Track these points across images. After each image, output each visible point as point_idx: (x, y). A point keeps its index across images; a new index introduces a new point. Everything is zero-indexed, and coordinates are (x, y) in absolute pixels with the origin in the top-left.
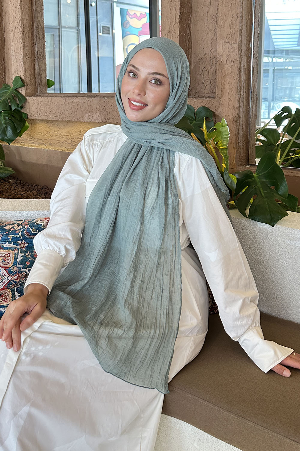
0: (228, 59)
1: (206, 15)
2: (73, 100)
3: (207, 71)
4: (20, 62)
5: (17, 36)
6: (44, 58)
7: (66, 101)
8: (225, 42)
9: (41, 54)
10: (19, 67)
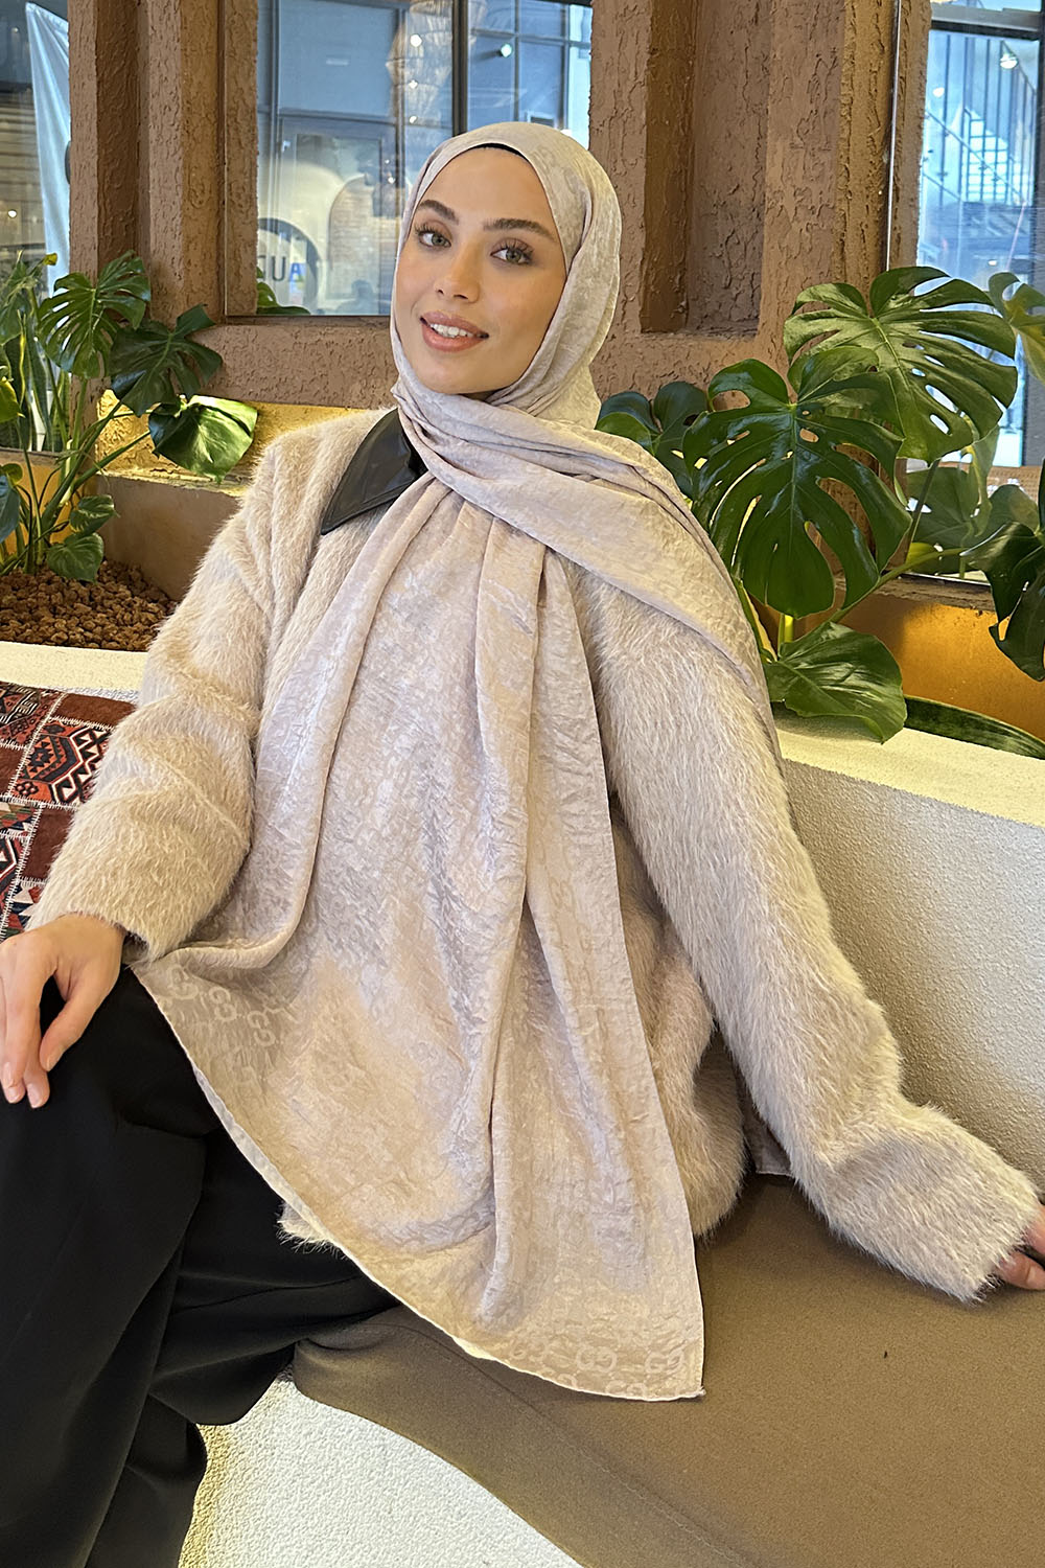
0: (803, 203)
1: (744, 58)
2: (319, 337)
3: (742, 244)
4: (172, 216)
6: (250, 206)
8: (793, 146)
9: (240, 191)
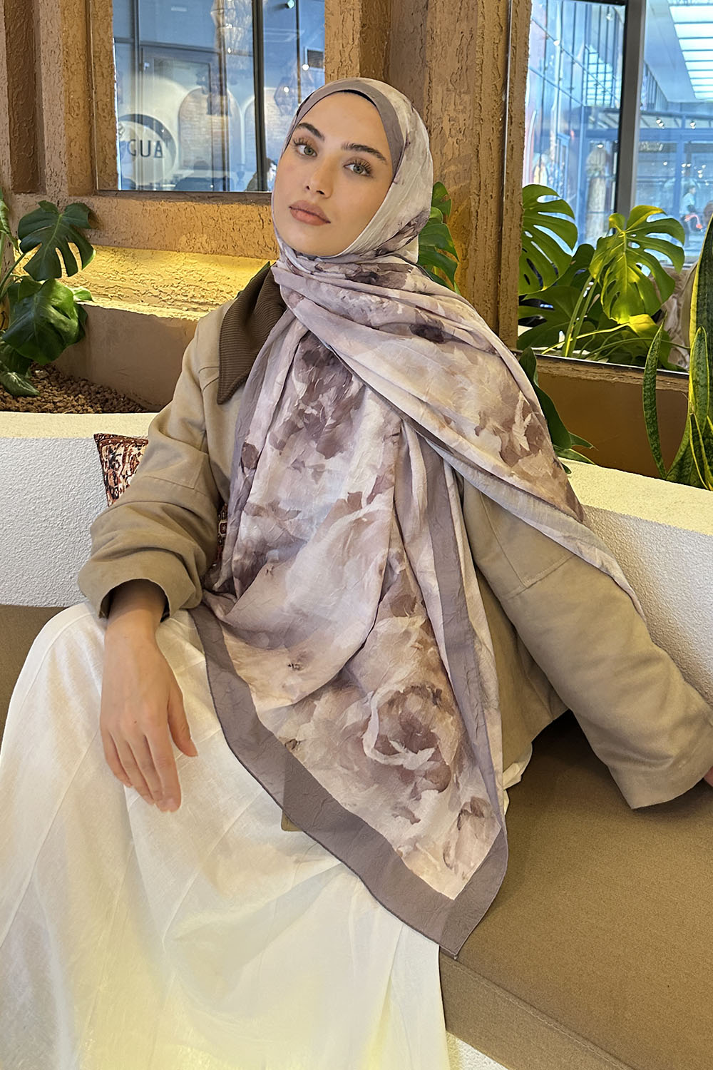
0: (455, 126)
4: (59, 124)
5: (53, 69)
6: (111, 117)
7: (145, 208)
8: (448, 90)
9: (104, 107)
10: (57, 136)
